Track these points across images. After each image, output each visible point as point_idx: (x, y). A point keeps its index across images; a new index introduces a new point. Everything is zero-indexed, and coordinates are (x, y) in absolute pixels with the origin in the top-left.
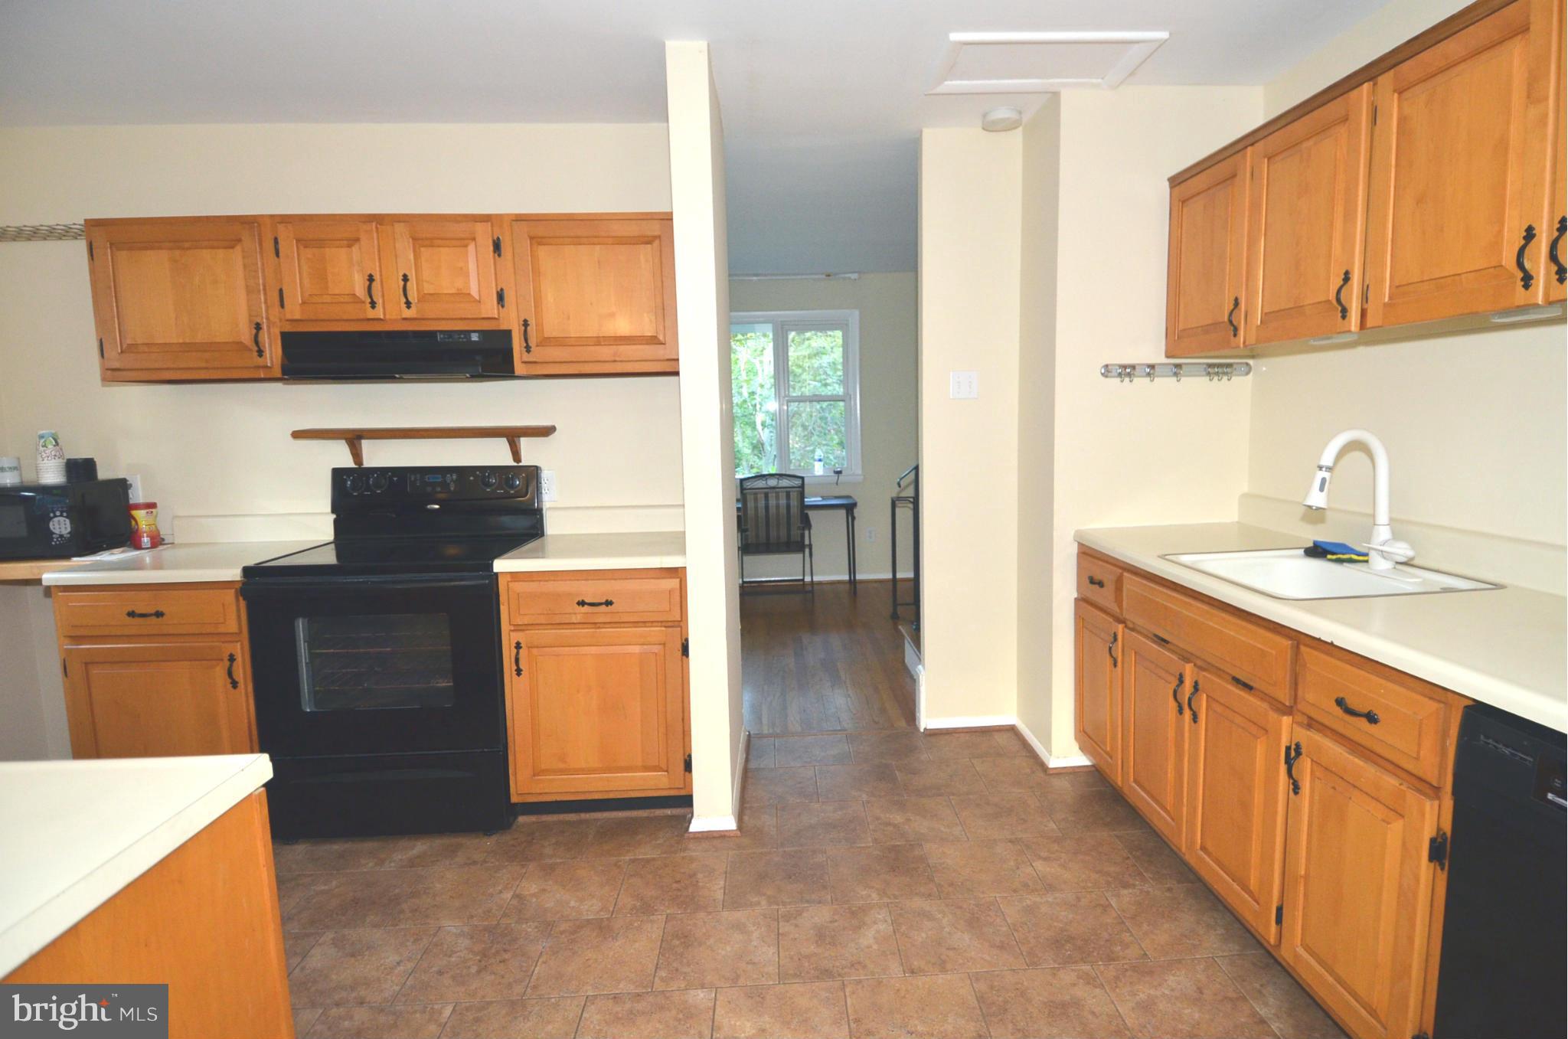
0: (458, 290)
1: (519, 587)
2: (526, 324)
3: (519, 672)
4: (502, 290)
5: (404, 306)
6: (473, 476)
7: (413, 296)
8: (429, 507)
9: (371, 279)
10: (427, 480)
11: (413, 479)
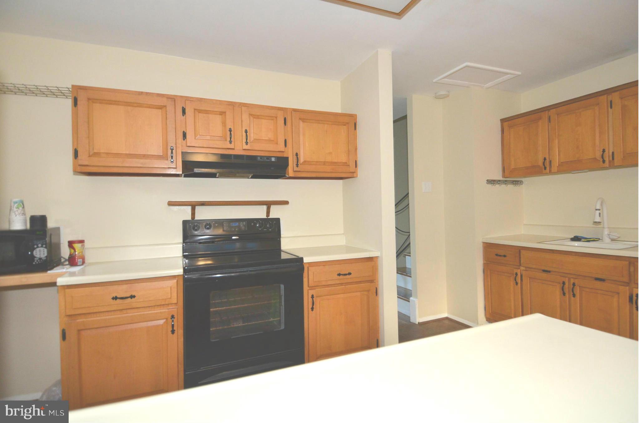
0: (269, 138)
1: (313, 269)
2: (297, 155)
3: (313, 309)
4: (286, 139)
5: (245, 144)
6: (253, 223)
7: (249, 139)
9: (230, 130)
10: (231, 225)
11: (225, 225)
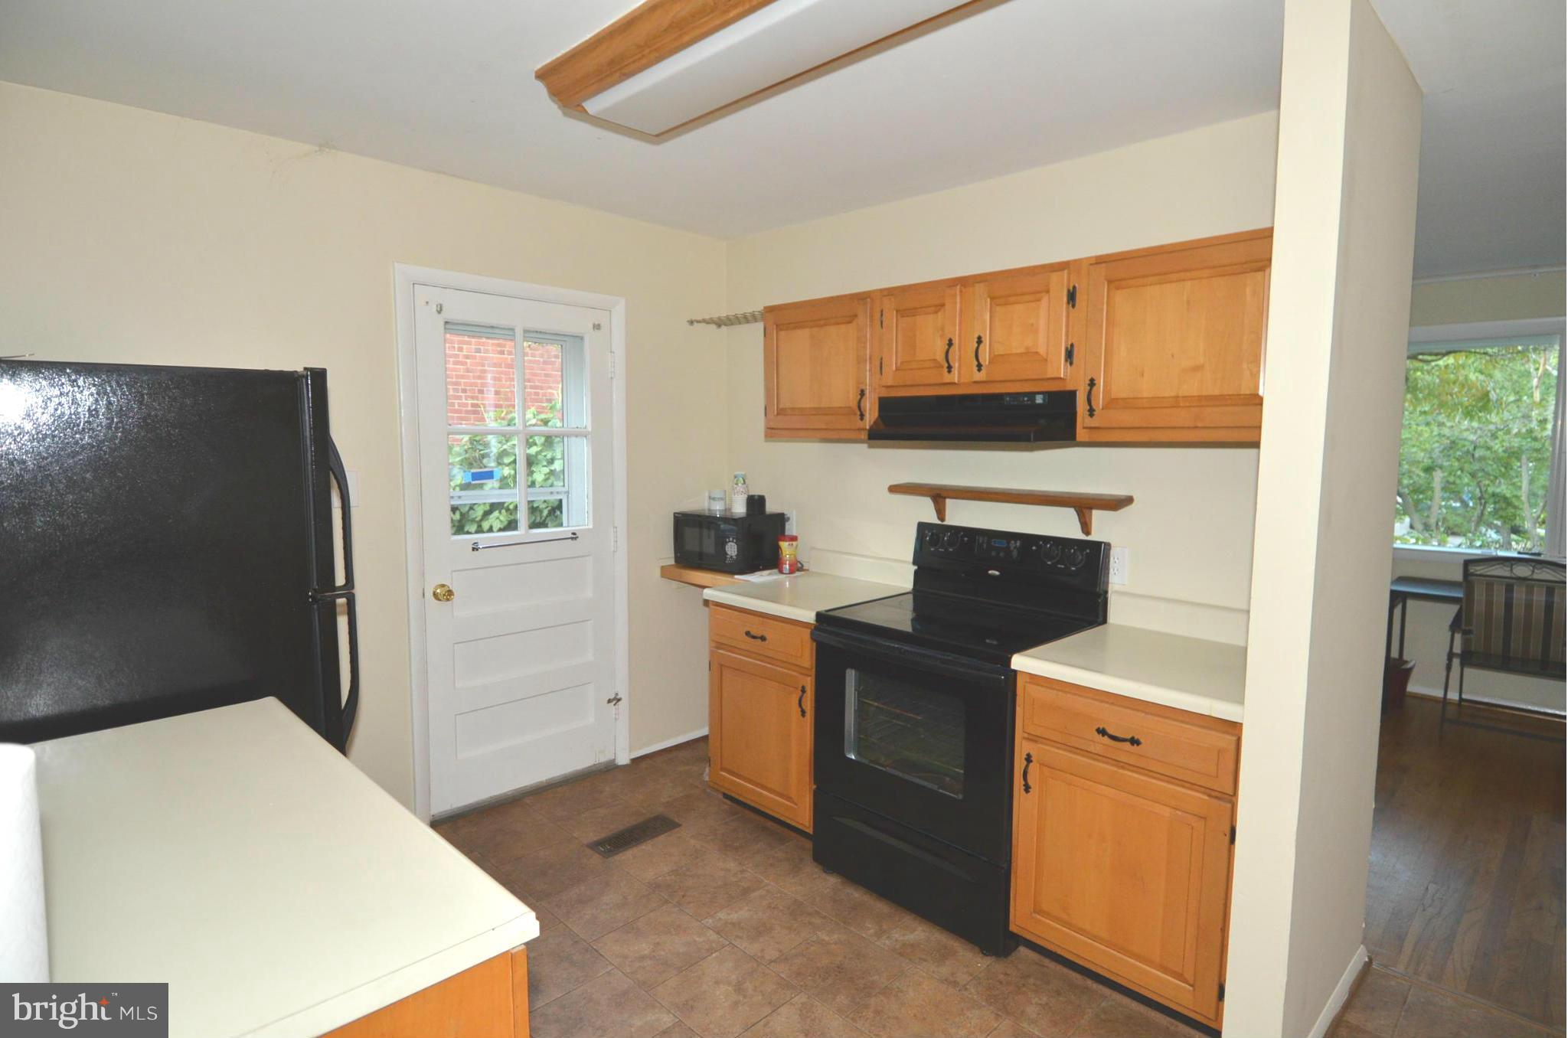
0: (1027, 349)
1: (1034, 691)
2: (1092, 383)
3: (1027, 789)
4: (1072, 345)
5: (976, 369)
6: (1036, 546)
7: (985, 358)
8: (990, 572)
9: (950, 343)
10: (993, 543)
11: (981, 541)
